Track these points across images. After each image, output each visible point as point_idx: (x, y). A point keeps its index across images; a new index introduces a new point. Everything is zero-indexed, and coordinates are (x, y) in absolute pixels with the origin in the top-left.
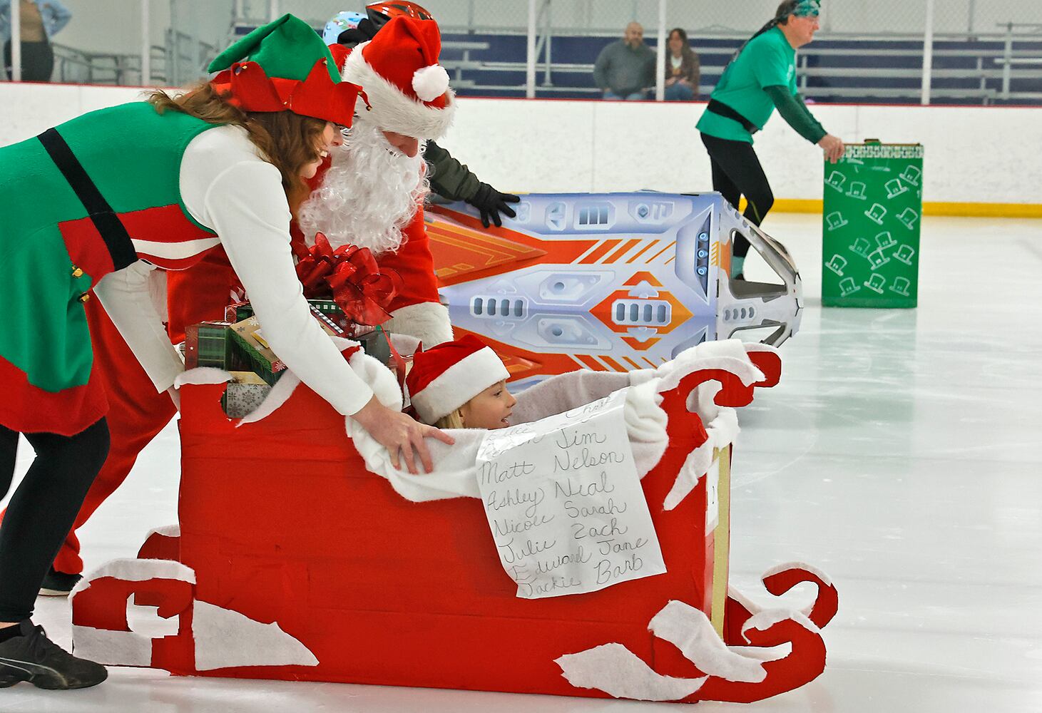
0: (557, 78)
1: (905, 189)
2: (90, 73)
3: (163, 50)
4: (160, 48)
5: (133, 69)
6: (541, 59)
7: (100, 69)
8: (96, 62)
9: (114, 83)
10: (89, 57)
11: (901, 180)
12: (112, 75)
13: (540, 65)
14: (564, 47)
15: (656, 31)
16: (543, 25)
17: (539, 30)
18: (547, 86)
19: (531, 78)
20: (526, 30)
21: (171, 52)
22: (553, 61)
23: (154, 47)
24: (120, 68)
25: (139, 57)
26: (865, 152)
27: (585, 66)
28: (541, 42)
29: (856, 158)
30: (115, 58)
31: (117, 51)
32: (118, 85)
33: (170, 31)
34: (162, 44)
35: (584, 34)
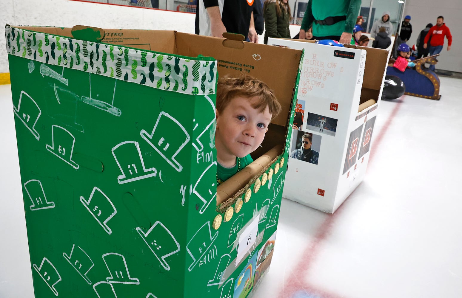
1: (153, 172)
11: (143, 144)
26: (70, 54)
29: (53, 67)
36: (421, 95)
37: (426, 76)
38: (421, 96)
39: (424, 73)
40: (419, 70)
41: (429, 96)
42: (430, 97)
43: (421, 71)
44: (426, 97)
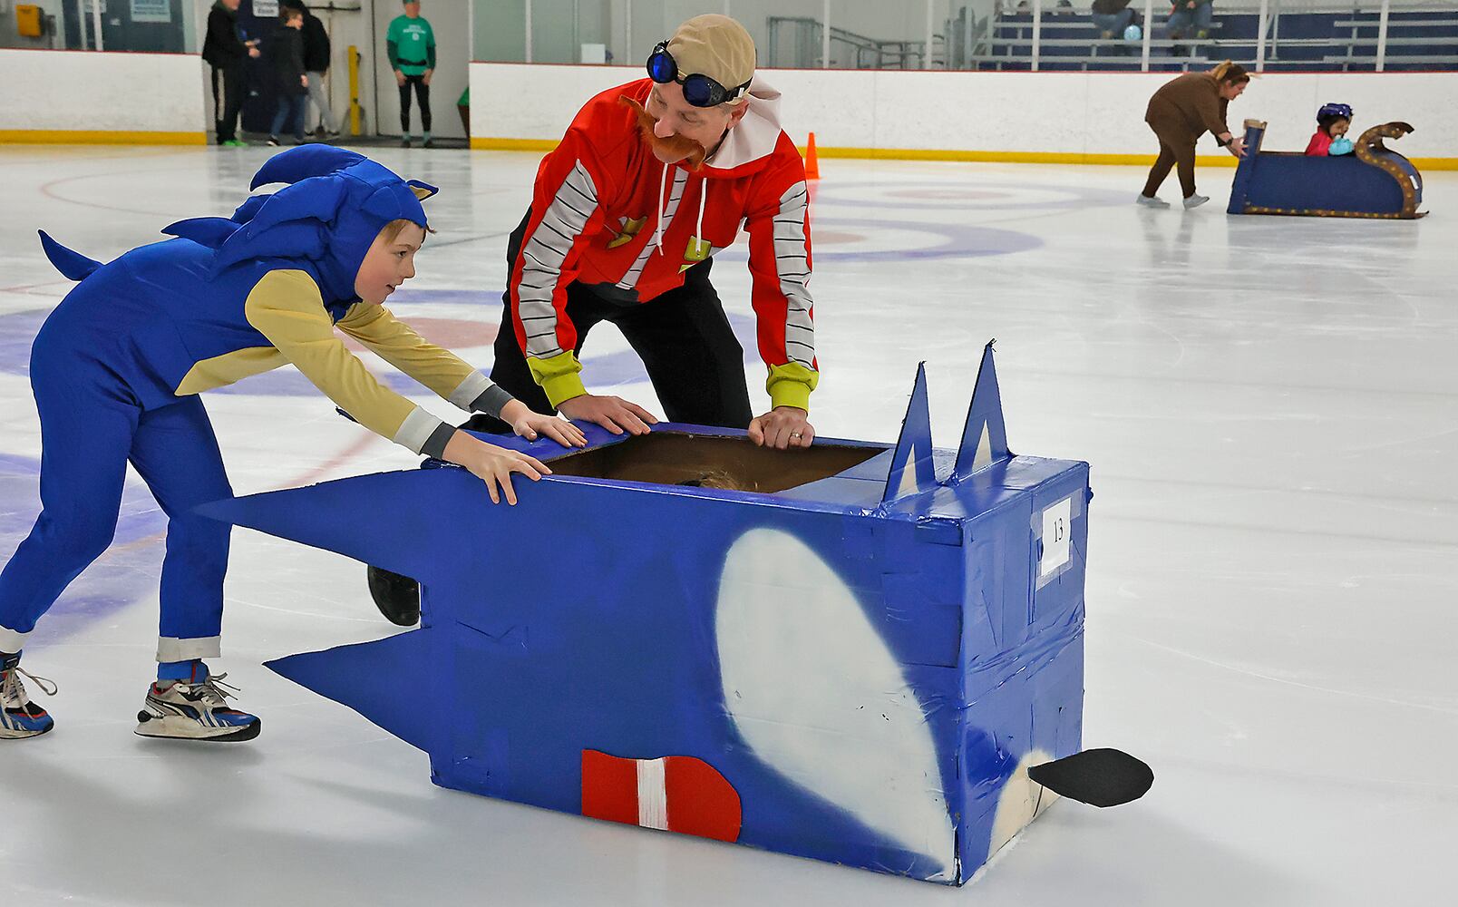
0: (1283, 52)
2: (880, 60)
3: (942, 38)
4: (940, 36)
5: (915, 54)
6: (1269, 36)
7: (888, 54)
8: (885, 49)
9: (899, 67)
10: (880, 45)
12: (897, 59)
13: (1268, 41)
14: (1290, 24)
15: (1380, 7)
16: (1272, 5)
17: (1269, 8)
18: (1274, 60)
19: (1261, 53)
20: (1258, 9)
21: (948, 41)
22: (1279, 38)
23: (935, 36)
24: (903, 52)
25: (922, 44)
27: (1305, 40)
28: (1271, 19)
30: (900, 44)
31: (902, 39)
32: (902, 70)
33: (949, 22)
34: (942, 34)
35: (1308, 12)
36: (1376, 212)
37: (1382, 167)
38: (1376, 215)
39: (1375, 161)
40: (1364, 154)
41: (1395, 212)
42: (1396, 216)
43: (1367, 157)
44: (1386, 216)
